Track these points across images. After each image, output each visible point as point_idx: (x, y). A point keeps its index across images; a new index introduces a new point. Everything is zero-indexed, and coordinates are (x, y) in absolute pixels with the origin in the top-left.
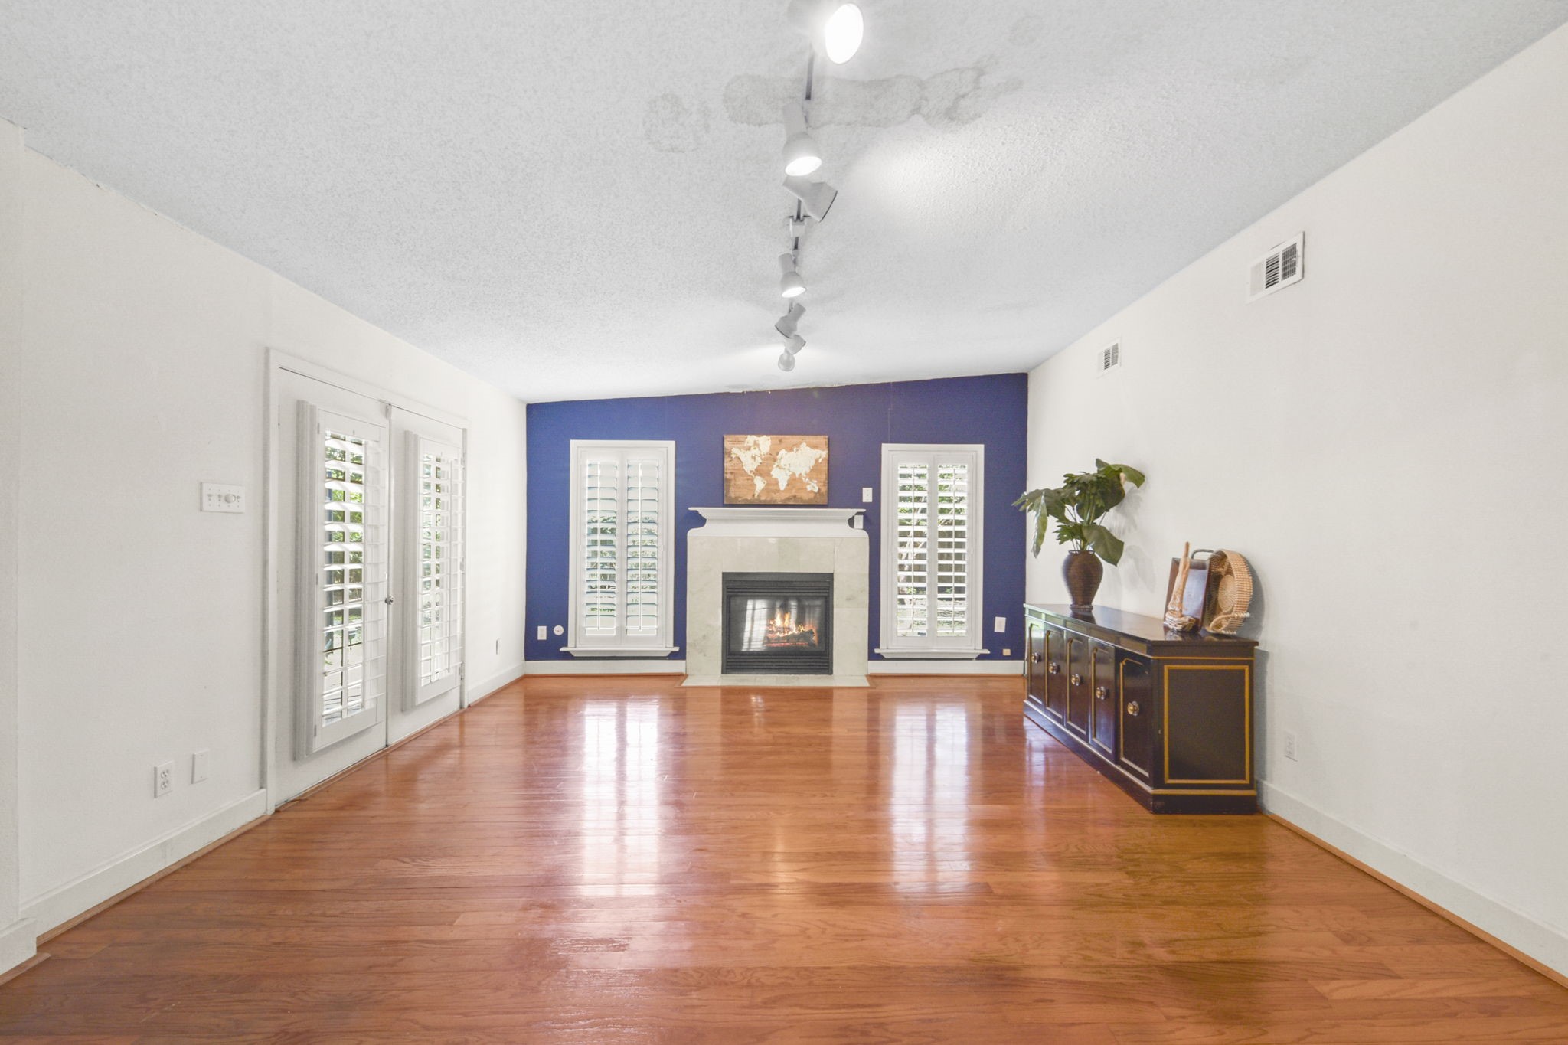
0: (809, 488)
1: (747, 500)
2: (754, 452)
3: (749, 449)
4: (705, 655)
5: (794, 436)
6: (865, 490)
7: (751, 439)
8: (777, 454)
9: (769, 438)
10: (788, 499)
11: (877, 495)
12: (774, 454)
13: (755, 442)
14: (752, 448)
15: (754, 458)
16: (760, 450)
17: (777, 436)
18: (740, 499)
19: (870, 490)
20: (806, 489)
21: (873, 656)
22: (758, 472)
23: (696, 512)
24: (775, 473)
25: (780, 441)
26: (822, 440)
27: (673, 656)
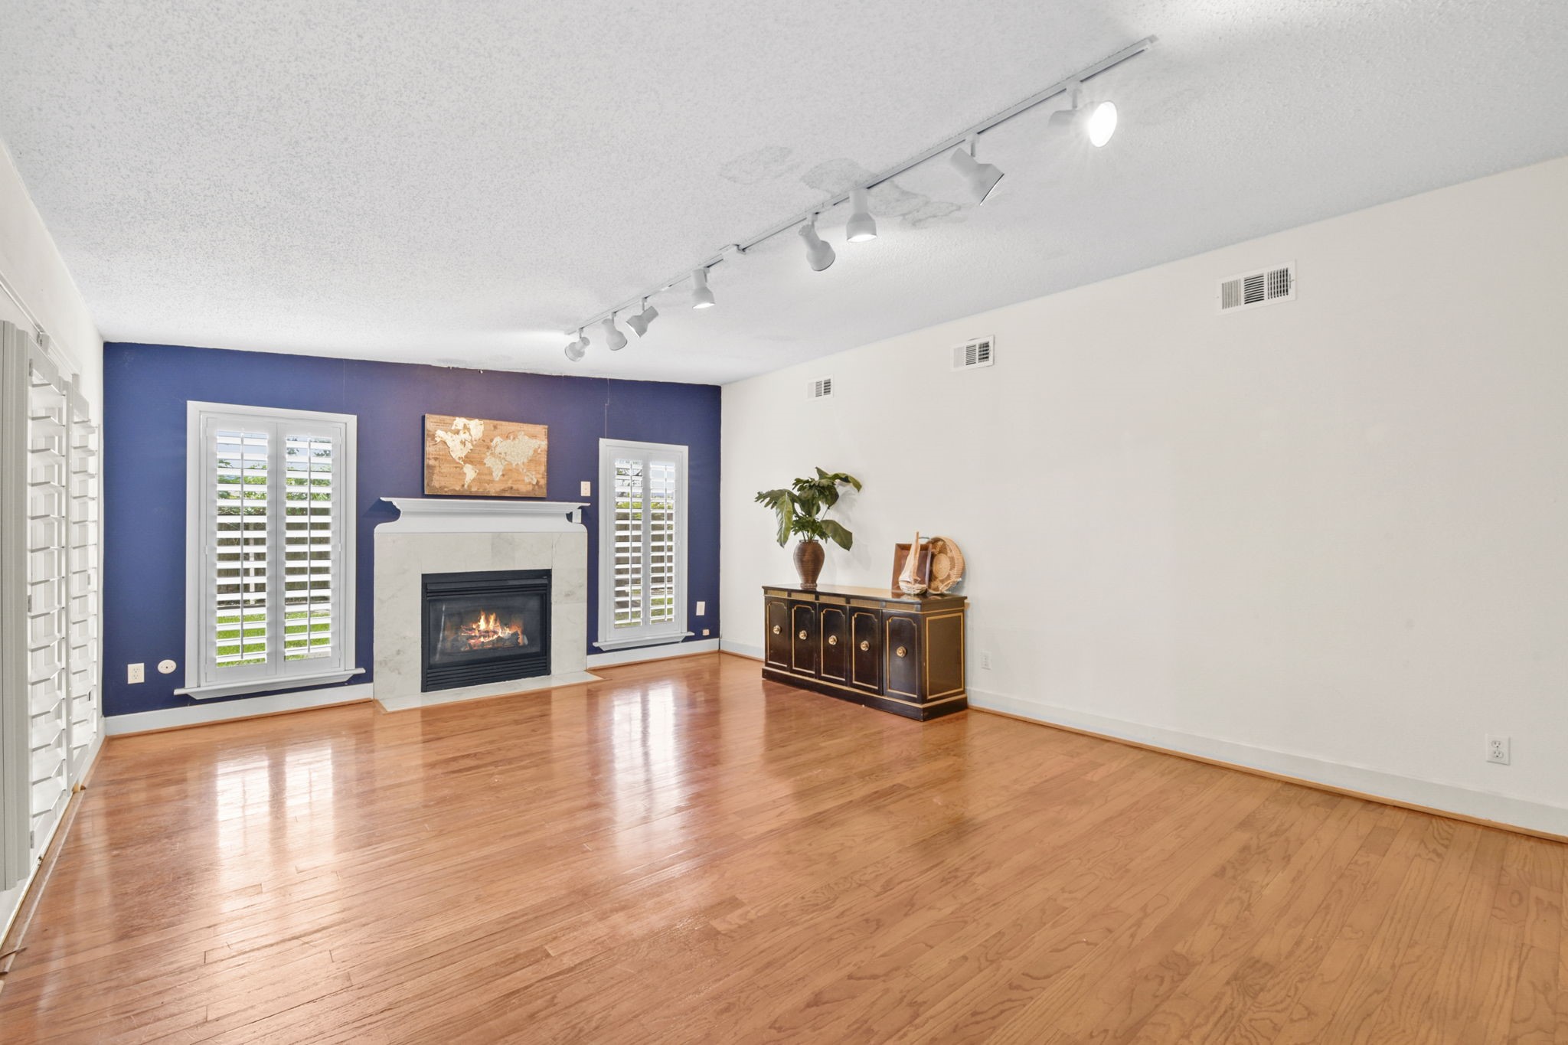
0: (527, 480)
1: (455, 490)
2: (463, 436)
3: (457, 432)
4: (399, 673)
5: (511, 423)
6: (583, 484)
7: (460, 422)
8: (492, 441)
9: (482, 422)
10: (504, 490)
11: (595, 489)
12: (488, 441)
13: (465, 425)
14: (461, 432)
15: (463, 443)
16: (470, 435)
17: (492, 421)
18: (446, 489)
19: (588, 484)
20: (524, 480)
21: (592, 650)
22: (468, 459)
23: (391, 503)
24: (489, 461)
25: (495, 427)
26: (541, 430)
27: (355, 680)
